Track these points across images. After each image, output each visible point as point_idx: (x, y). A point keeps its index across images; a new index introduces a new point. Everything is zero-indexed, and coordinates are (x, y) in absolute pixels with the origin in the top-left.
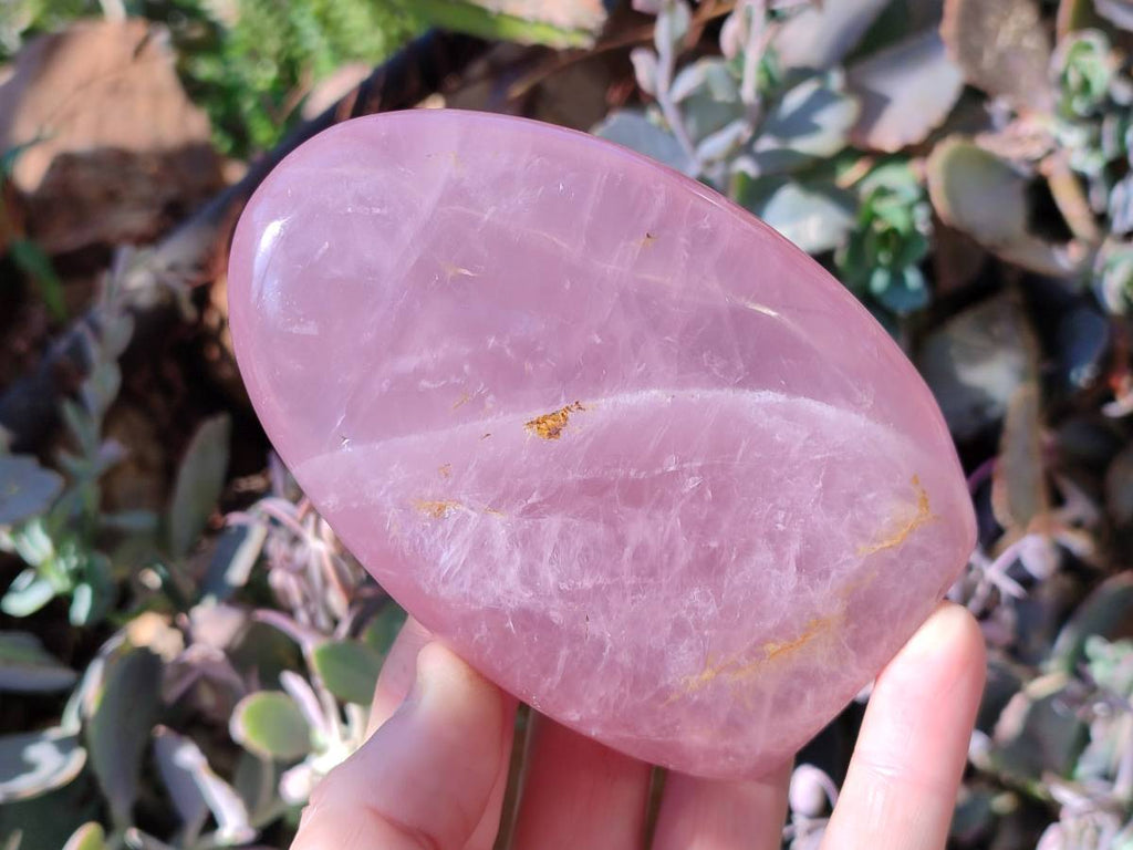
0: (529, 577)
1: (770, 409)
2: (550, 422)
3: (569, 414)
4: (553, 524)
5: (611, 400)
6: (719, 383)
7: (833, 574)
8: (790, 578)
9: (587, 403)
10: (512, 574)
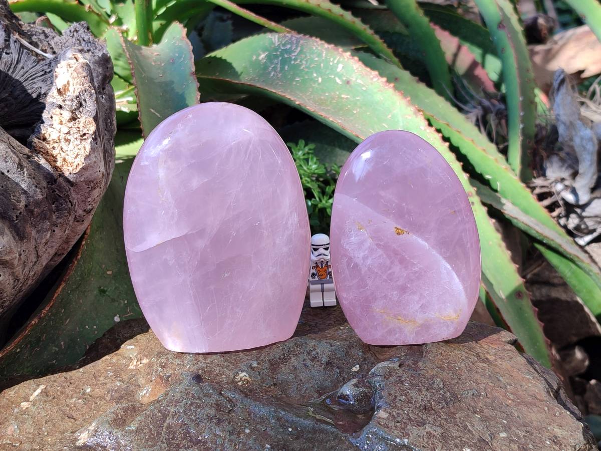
0: (365, 258)
1: (446, 268)
2: (400, 231)
3: (405, 233)
4: (380, 252)
5: (416, 238)
6: (441, 254)
7: (427, 314)
8: (417, 307)
9: (411, 234)
10: (362, 255)
